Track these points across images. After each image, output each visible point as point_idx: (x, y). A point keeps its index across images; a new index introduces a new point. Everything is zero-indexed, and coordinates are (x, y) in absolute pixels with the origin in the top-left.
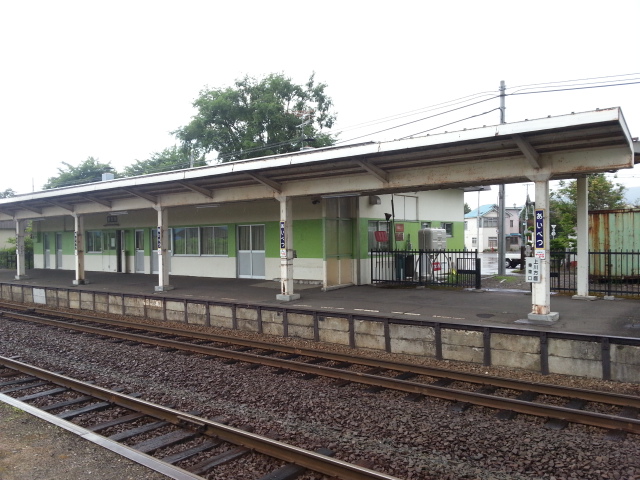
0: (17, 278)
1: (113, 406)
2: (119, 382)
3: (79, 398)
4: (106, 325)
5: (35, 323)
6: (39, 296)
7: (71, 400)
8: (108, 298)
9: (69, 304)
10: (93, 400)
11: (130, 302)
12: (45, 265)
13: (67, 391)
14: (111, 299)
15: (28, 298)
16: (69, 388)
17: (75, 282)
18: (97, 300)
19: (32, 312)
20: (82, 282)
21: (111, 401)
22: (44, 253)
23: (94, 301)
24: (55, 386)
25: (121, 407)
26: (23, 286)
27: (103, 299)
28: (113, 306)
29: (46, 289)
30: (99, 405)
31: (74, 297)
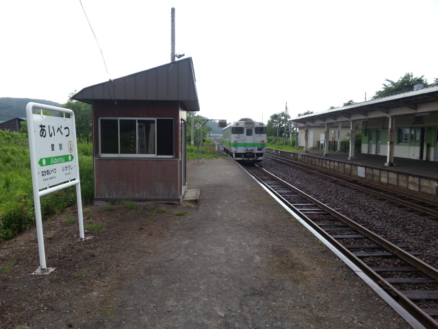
0: (349, 159)
1: (395, 257)
2: (404, 241)
3: (372, 245)
4: (404, 197)
5: (355, 189)
6: (361, 172)
7: (367, 245)
8: (408, 178)
9: (380, 179)
10: (381, 249)
11: (425, 183)
12: (368, 151)
13: (365, 238)
14: (411, 178)
15: (354, 173)
16: (368, 237)
17: (386, 164)
18: (400, 178)
19: (355, 182)
20: (391, 164)
21: (395, 253)
22: (369, 143)
23: (398, 179)
24: (358, 233)
25: (401, 260)
26: (351, 164)
27: (404, 178)
28: (412, 184)
29: (365, 167)
30: (385, 253)
31: (384, 174)
